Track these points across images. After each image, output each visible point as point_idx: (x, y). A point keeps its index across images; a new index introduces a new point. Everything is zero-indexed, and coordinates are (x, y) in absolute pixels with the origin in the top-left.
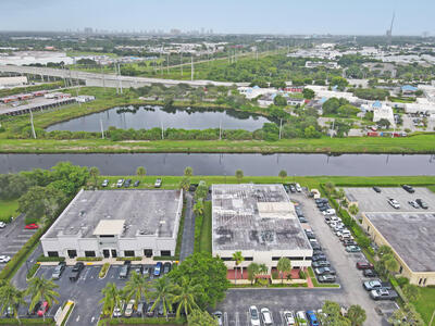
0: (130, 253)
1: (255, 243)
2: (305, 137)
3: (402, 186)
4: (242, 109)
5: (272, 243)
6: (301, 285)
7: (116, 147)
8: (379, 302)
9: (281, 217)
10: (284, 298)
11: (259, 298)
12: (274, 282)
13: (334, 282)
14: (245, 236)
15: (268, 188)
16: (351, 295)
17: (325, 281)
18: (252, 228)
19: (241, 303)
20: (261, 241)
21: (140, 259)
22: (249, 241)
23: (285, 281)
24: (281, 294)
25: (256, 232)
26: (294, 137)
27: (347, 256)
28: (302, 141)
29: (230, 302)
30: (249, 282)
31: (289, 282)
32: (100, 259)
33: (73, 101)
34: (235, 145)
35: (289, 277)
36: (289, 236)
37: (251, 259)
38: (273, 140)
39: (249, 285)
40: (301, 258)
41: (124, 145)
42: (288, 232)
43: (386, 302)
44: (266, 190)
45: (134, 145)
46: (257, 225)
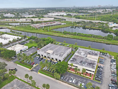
0: (53, 59)
1: (80, 64)
4: (106, 30)
5: (85, 65)
6: (89, 78)
7: (64, 36)
9: (92, 60)
10: (82, 79)
11: (75, 77)
12: (82, 75)
13: (100, 81)
14: (78, 61)
15: (95, 52)
17: (97, 80)
18: (82, 60)
19: (70, 76)
20: (82, 63)
21: (54, 60)
22: (79, 62)
23: (84, 75)
24: (82, 78)
25: (82, 61)
27: (110, 76)
29: (68, 75)
30: (75, 72)
31: (85, 76)
32: (47, 58)
33: (61, 24)
34: (96, 40)
35: (86, 75)
36: (91, 65)
37: (77, 67)
38: (110, 40)
39: (75, 73)
40: (91, 71)
41: (66, 36)
42: (92, 64)
44: (93, 52)
45: (69, 36)
46: (84, 60)
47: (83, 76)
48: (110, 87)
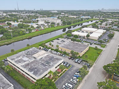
1: (47, 67)
2: (20, 35)
3: (56, 39)
5: (51, 64)
6: (65, 71)
8: (81, 64)
9: (44, 56)
12: (59, 75)
13: (70, 65)
15: (30, 50)
16: (75, 66)
25: (43, 64)
26: (17, 36)
27: (64, 58)
28: (21, 37)
30: (54, 80)
31: (63, 72)
36: (53, 59)
38: (10, 38)
40: (61, 63)
42: (51, 58)
43: (82, 63)
46: (40, 61)
47: (61, 74)
48: (77, 62)
